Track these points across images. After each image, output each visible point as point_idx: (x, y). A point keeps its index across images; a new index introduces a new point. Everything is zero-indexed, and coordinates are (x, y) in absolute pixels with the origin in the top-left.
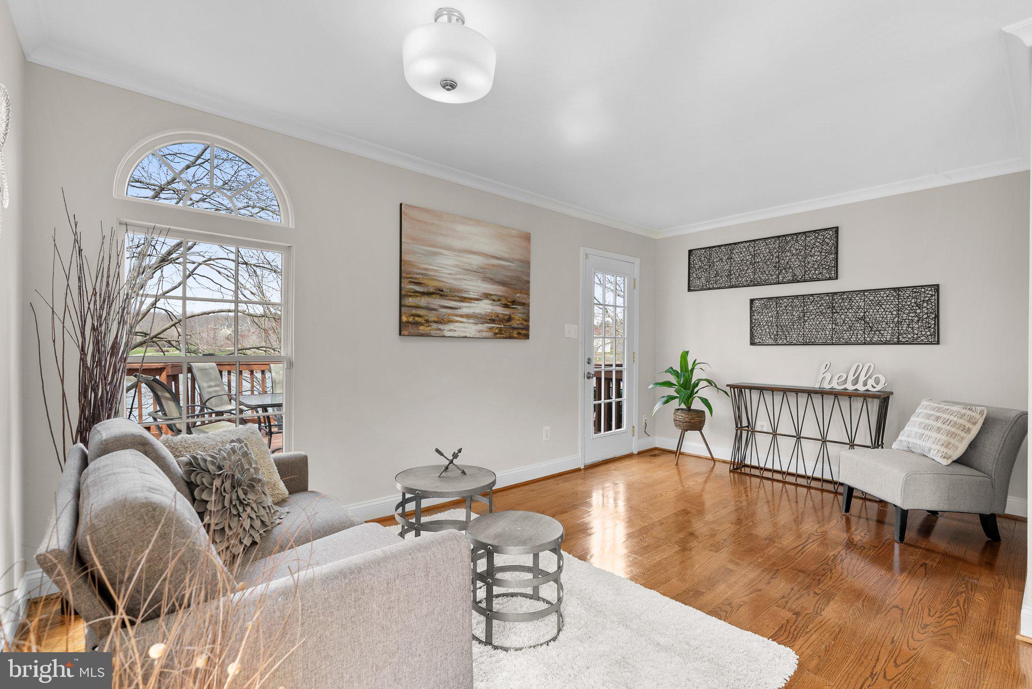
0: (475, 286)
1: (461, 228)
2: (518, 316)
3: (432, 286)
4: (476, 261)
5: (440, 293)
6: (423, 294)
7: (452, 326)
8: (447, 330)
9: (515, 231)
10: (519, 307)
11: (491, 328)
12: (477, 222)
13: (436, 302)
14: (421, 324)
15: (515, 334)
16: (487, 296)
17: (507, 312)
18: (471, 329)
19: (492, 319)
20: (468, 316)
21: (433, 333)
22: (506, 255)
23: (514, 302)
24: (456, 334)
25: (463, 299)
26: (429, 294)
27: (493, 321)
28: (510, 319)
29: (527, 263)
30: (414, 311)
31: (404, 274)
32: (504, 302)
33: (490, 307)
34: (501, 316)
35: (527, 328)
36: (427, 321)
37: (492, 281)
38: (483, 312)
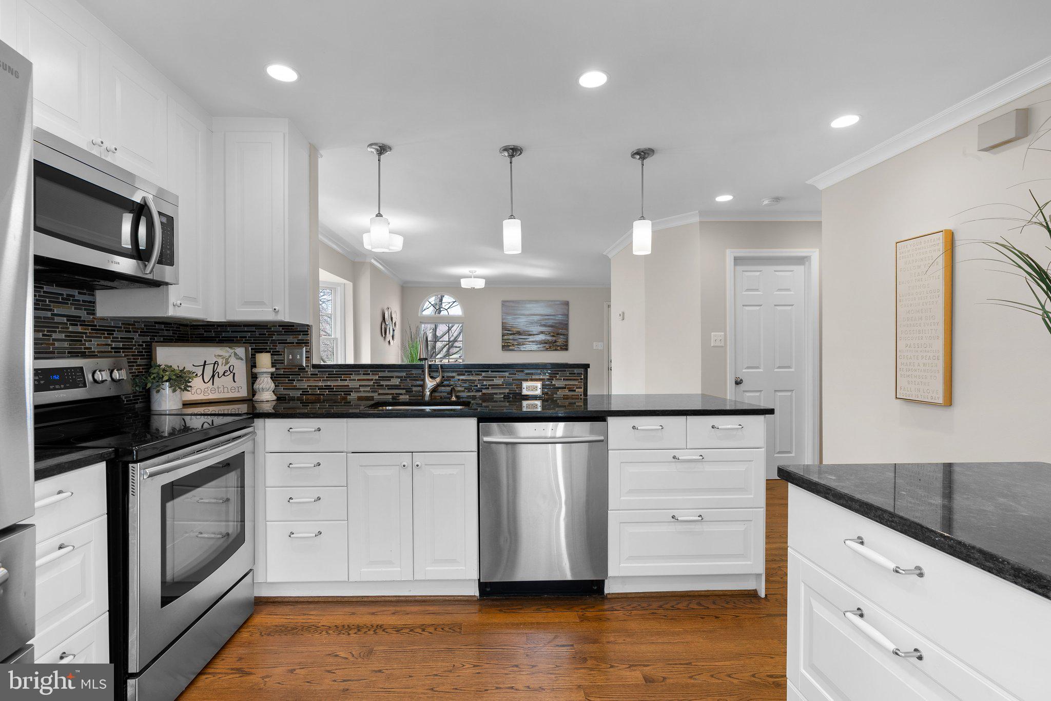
0: (535, 329)
1: (528, 306)
2: (561, 340)
3: (515, 330)
4: (536, 318)
5: (519, 333)
6: (511, 334)
7: (524, 346)
8: (522, 347)
9: (558, 302)
10: (561, 336)
11: (545, 346)
12: (537, 301)
13: (517, 337)
14: (510, 346)
15: (559, 348)
16: (542, 333)
17: (554, 338)
18: (534, 347)
19: (545, 342)
20: (533, 342)
21: (515, 349)
22: (553, 314)
23: (558, 334)
24: (526, 349)
25: (530, 335)
26: (514, 334)
27: (546, 343)
28: (556, 342)
29: (567, 315)
30: (507, 341)
31: (504, 328)
32: (552, 334)
33: (544, 337)
34: (550, 341)
35: (567, 345)
36: (513, 345)
37: (545, 326)
38: (540, 339)
